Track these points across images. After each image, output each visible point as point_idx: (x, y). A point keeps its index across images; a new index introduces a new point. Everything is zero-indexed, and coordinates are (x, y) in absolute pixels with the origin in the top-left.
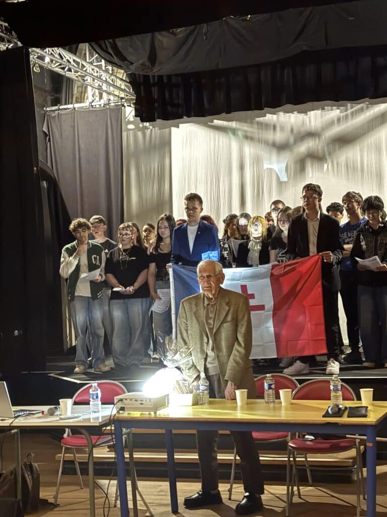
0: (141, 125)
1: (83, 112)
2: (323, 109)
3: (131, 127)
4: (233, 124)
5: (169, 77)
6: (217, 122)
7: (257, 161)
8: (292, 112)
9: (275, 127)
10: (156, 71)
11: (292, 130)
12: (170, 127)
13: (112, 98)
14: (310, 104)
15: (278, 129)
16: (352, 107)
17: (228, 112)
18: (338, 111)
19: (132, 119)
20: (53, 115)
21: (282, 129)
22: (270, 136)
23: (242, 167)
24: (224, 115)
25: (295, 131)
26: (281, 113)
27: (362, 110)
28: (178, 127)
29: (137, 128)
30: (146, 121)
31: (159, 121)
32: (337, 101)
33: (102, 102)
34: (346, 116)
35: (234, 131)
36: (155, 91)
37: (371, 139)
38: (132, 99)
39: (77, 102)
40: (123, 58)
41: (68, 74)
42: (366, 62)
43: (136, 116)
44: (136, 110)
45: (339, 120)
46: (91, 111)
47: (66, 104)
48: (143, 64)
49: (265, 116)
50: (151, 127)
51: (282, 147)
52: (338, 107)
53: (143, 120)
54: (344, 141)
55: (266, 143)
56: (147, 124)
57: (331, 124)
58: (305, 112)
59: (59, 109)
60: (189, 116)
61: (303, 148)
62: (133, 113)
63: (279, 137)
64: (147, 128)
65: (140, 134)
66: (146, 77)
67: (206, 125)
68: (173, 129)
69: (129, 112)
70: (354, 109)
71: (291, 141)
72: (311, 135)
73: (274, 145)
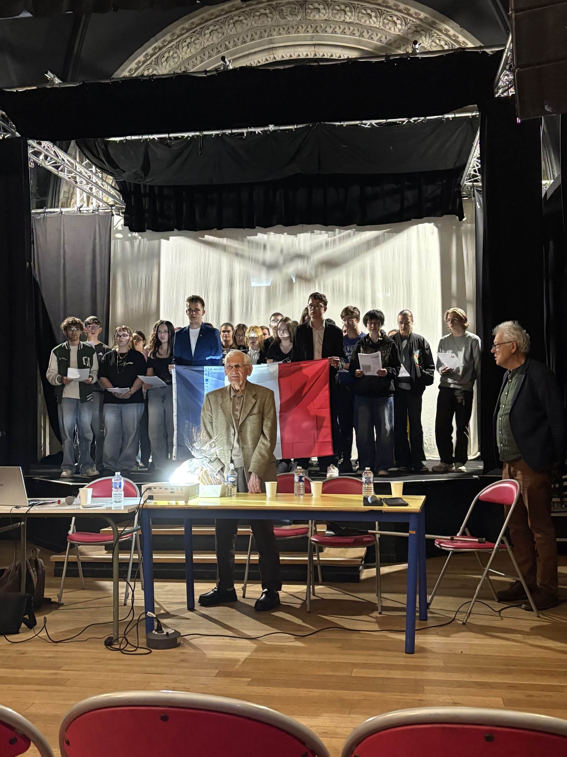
0: (130, 235)
1: (71, 217)
2: (313, 232)
3: (119, 236)
4: (224, 241)
5: (161, 188)
6: (208, 238)
7: (246, 278)
8: (282, 233)
9: (265, 246)
10: (149, 181)
11: (282, 251)
12: (159, 239)
13: (101, 204)
14: (299, 227)
15: (268, 247)
16: (339, 233)
17: (220, 228)
18: (327, 235)
19: (120, 228)
20: (38, 218)
21: (273, 248)
22: (260, 255)
23: (231, 284)
24: (215, 231)
25: (285, 252)
26: (272, 234)
27: (349, 236)
28: (168, 239)
29: (125, 238)
30: (135, 231)
31: (149, 232)
32: (326, 225)
33: (91, 208)
34: (334, 241)
35: (224, 248)
36: (146, 202)
37: (355, 266)
38: (122, 208)
39: (62, 207)
40: (114, 165)
41: (61, 174)
42: (355, 190)
43: (125, 225)
44: (125, 219)
45: (327, 244)
46: (79, 216)
47: (51, 207)
48: (135, 173)
49: (256, 235)
50: (140, 238)
51: (271, 267)
52: (327, 231)
53: (132, 230)
55: (256, 261)
56: (136, 234)
57: (319, 247)
58: (295, 234)
59: (44, 213)
60: (179, 229)
61: (292, 269)
62: (122, 222)
63: (269, 256)
64: (136, 238)
65: (128, 243)
66: (137, 186)
67: (196, 239)
68: (163, 241)
69: (118, 221)
70: (342, 234)
71: (281, 261)
72: (300, 256)
73: (264, 264)
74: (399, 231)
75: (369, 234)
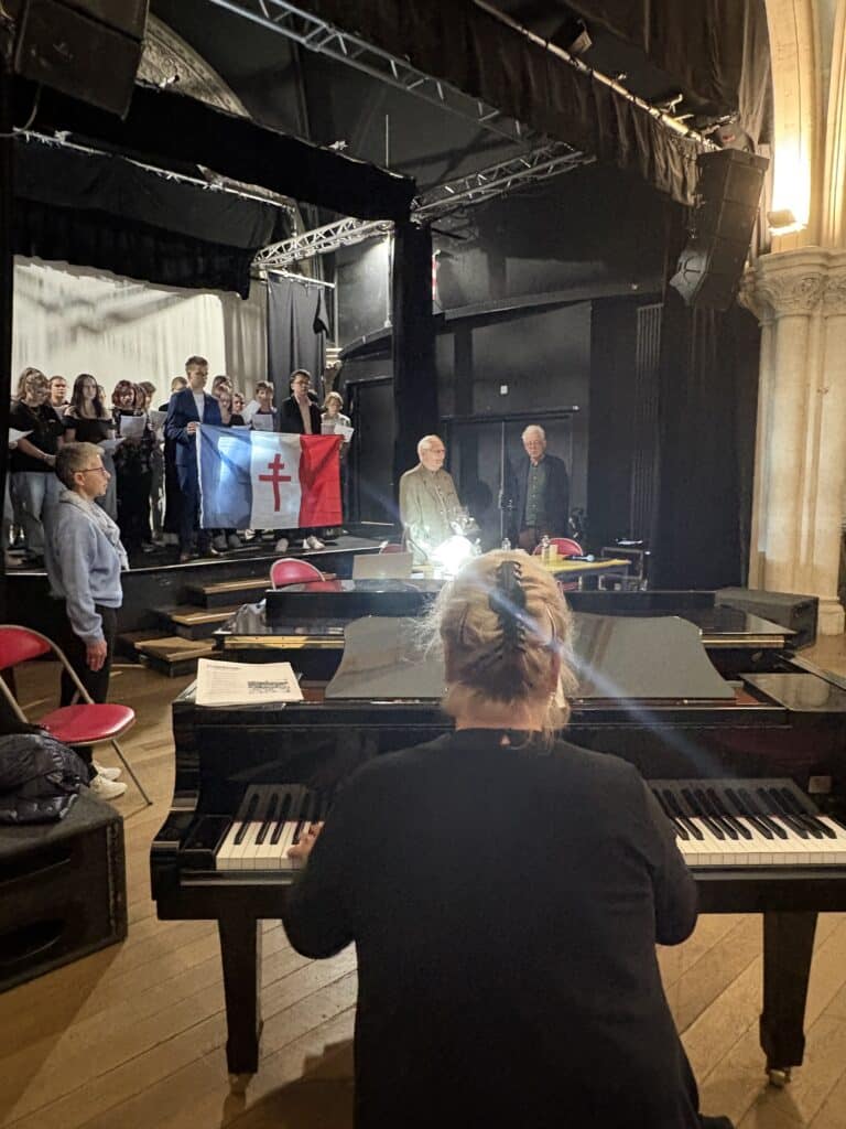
2: (98, 277)
8: (61, 270)
9: (41, 282)
11: (62, 292)
14: (85, 268)
15: (45, 283)
16: (129, 286)
18: (114, 285)
21: (50, 286)
22: (35, 291)
25: (65, 294)
26: (49, 269)
27: (138, 291)
32: (117, 273)
34: (123, 293)
37: (146, 325)
45: (115, 295)
49: (28, 265)
51: (51, 308)
52: (115, 279)
54: (119, 318)
57: (107, 296)
58: (77, 275)
61: (76, 314)
63: (48, 296)
70: (130, 288)
71: (62, 304)
72: (82, 302)
73: (41, 303)
74: (187, 297)
75: (158, 294)
